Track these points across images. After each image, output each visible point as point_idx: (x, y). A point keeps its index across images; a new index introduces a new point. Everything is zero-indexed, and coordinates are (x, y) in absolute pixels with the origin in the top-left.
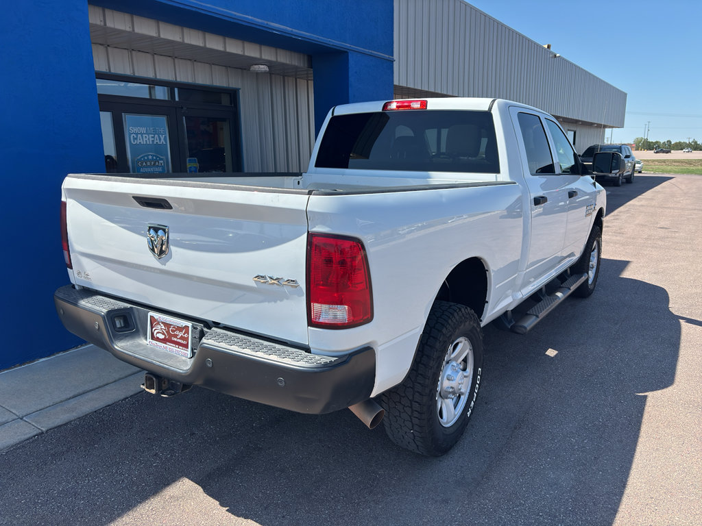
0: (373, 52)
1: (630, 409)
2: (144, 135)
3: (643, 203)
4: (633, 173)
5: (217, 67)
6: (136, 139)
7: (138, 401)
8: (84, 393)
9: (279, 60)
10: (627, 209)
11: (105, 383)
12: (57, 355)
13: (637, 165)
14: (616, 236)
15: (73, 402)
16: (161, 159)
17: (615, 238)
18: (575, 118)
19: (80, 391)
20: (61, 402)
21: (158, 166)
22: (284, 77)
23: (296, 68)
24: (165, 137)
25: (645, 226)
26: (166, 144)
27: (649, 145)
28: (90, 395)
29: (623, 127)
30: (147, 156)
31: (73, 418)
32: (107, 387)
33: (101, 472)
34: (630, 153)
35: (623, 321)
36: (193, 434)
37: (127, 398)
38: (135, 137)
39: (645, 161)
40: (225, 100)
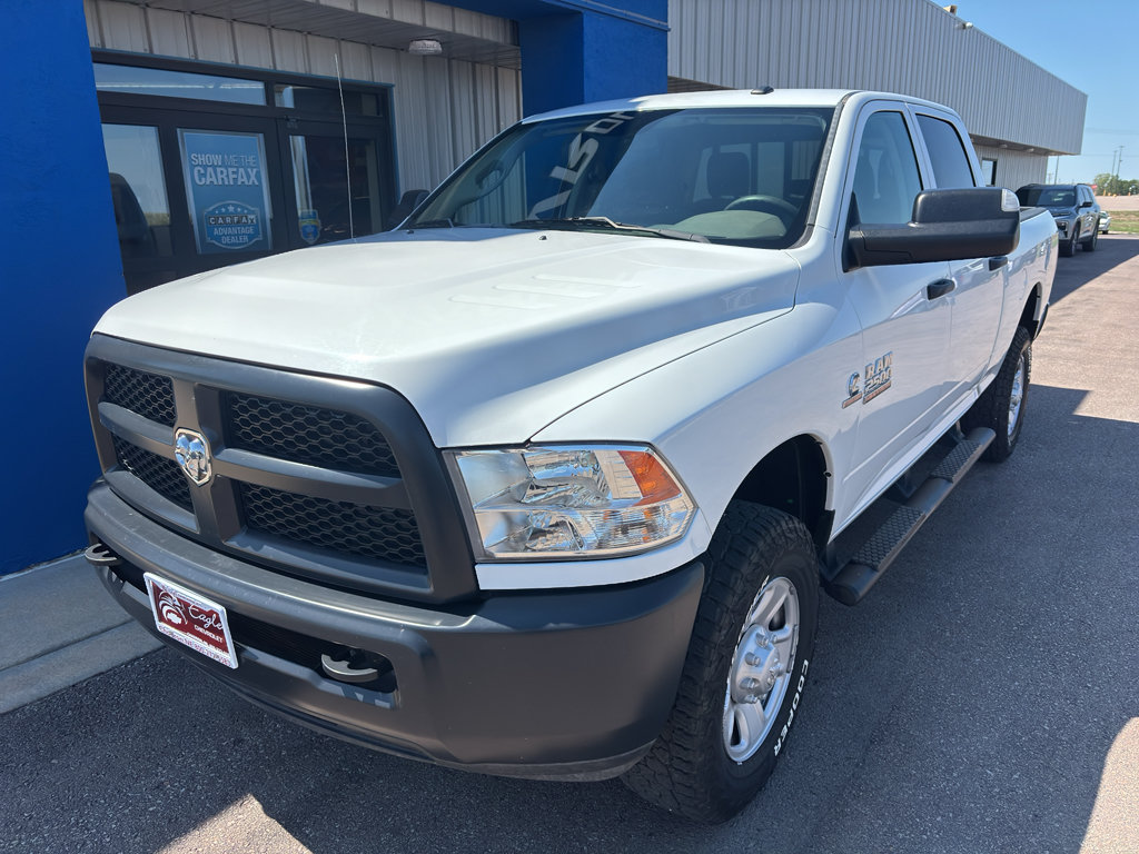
0: (629, 13)
1: (1105, 702)
2: (219, 170)
3: (1114, 286)
4: (1095, 234)
5: (350, 45)
6: (204, 175)
7: (155, 666)
8: (62, 647)
9: (458, 30)
10: (1086, 297)
11: (104, 626)
12: (36, 568)
13: (1102, 221)
14: (1068, 346)
15: (38, 664)
16: (253, 213)
17: (1065, 349)
18: (997, 136)
19: (57, 642)
20: (18, 664)
21: (245, 225)
22: (474, 63)
23: (496, 45)
24: (258, 172)
25: (1121, 326)
26: (260, 186)
27: (1121, 187)
28: (72, 651)
29: (1079, 153)
30: (226, 206)
31: (27, 700)
32: (106, 636)
33: (47, 821)
34: (1091, 197)
35: (1087, 511)
36: (239, 741)
37: (138, 658)
38: (202, 172)
39: (1113, 213)
40: (369, 107)
